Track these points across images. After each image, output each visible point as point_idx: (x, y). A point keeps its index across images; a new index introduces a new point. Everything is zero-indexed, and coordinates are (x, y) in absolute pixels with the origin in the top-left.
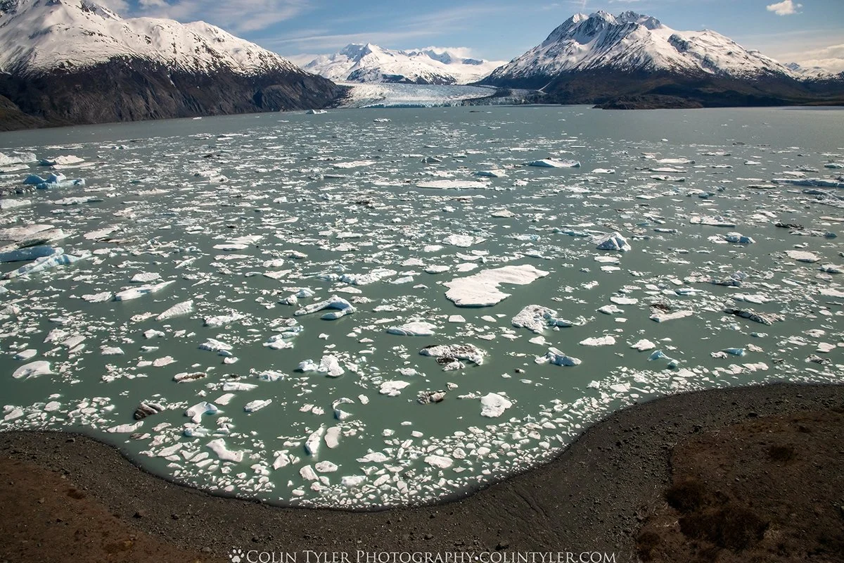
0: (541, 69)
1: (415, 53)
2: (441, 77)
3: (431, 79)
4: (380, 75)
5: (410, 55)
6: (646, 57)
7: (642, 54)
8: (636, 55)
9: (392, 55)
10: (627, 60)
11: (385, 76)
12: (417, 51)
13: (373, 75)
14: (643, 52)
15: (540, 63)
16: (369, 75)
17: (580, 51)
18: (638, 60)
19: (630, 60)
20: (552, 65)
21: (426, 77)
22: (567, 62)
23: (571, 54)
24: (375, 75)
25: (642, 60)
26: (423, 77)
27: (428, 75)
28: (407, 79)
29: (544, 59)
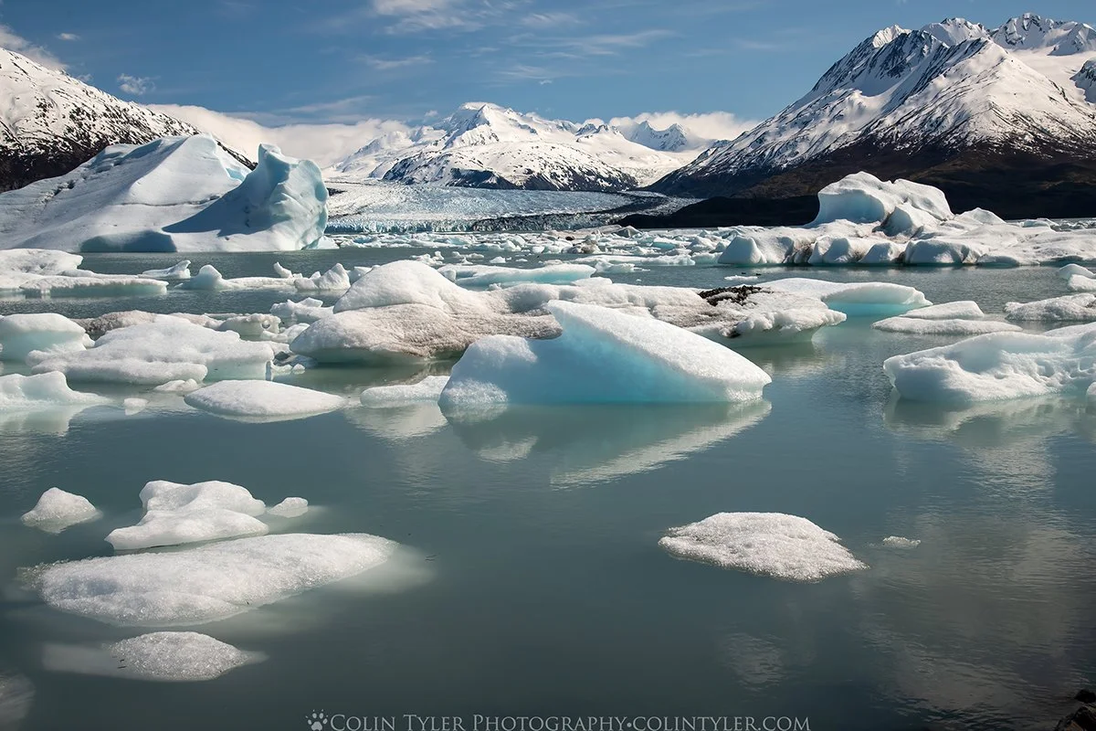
0: (767, 153)
1: (592, 127)
2: (599, 176)
3: (566, 181)
4: (447, 170)
5: (581, 132)
6: (958, 117)
7: (953, 107)
8: (939, 113)
9: (533, 131)
10: (917, 124)
11: (457, 173)
12: (597, 123)
13: (434, 169)
14: (958, 103)
15: (769, 140)
16: (425, 170)
17: (861, 110)
18: (939, 122)
19: (922, 124)
20: (791, 145)
21: (554, 176)
22: (825, 135)
23: (840, 117)
24: (438, 169)
25: (950, 121)
26: (547, 174)
27: (559, 172)
28: (500, 180)
29: (781, 131)
